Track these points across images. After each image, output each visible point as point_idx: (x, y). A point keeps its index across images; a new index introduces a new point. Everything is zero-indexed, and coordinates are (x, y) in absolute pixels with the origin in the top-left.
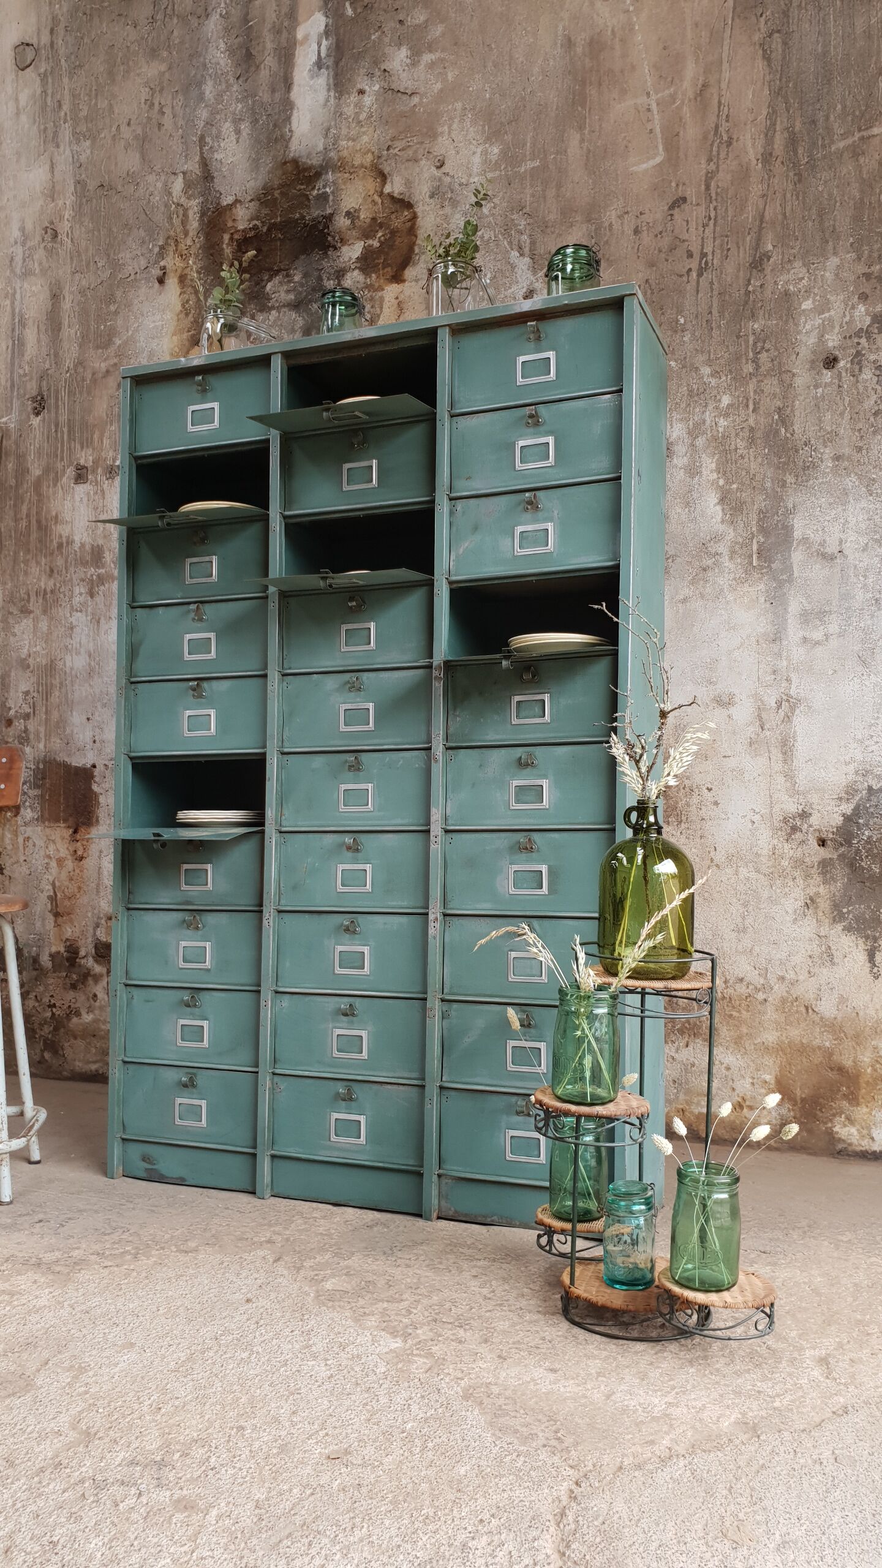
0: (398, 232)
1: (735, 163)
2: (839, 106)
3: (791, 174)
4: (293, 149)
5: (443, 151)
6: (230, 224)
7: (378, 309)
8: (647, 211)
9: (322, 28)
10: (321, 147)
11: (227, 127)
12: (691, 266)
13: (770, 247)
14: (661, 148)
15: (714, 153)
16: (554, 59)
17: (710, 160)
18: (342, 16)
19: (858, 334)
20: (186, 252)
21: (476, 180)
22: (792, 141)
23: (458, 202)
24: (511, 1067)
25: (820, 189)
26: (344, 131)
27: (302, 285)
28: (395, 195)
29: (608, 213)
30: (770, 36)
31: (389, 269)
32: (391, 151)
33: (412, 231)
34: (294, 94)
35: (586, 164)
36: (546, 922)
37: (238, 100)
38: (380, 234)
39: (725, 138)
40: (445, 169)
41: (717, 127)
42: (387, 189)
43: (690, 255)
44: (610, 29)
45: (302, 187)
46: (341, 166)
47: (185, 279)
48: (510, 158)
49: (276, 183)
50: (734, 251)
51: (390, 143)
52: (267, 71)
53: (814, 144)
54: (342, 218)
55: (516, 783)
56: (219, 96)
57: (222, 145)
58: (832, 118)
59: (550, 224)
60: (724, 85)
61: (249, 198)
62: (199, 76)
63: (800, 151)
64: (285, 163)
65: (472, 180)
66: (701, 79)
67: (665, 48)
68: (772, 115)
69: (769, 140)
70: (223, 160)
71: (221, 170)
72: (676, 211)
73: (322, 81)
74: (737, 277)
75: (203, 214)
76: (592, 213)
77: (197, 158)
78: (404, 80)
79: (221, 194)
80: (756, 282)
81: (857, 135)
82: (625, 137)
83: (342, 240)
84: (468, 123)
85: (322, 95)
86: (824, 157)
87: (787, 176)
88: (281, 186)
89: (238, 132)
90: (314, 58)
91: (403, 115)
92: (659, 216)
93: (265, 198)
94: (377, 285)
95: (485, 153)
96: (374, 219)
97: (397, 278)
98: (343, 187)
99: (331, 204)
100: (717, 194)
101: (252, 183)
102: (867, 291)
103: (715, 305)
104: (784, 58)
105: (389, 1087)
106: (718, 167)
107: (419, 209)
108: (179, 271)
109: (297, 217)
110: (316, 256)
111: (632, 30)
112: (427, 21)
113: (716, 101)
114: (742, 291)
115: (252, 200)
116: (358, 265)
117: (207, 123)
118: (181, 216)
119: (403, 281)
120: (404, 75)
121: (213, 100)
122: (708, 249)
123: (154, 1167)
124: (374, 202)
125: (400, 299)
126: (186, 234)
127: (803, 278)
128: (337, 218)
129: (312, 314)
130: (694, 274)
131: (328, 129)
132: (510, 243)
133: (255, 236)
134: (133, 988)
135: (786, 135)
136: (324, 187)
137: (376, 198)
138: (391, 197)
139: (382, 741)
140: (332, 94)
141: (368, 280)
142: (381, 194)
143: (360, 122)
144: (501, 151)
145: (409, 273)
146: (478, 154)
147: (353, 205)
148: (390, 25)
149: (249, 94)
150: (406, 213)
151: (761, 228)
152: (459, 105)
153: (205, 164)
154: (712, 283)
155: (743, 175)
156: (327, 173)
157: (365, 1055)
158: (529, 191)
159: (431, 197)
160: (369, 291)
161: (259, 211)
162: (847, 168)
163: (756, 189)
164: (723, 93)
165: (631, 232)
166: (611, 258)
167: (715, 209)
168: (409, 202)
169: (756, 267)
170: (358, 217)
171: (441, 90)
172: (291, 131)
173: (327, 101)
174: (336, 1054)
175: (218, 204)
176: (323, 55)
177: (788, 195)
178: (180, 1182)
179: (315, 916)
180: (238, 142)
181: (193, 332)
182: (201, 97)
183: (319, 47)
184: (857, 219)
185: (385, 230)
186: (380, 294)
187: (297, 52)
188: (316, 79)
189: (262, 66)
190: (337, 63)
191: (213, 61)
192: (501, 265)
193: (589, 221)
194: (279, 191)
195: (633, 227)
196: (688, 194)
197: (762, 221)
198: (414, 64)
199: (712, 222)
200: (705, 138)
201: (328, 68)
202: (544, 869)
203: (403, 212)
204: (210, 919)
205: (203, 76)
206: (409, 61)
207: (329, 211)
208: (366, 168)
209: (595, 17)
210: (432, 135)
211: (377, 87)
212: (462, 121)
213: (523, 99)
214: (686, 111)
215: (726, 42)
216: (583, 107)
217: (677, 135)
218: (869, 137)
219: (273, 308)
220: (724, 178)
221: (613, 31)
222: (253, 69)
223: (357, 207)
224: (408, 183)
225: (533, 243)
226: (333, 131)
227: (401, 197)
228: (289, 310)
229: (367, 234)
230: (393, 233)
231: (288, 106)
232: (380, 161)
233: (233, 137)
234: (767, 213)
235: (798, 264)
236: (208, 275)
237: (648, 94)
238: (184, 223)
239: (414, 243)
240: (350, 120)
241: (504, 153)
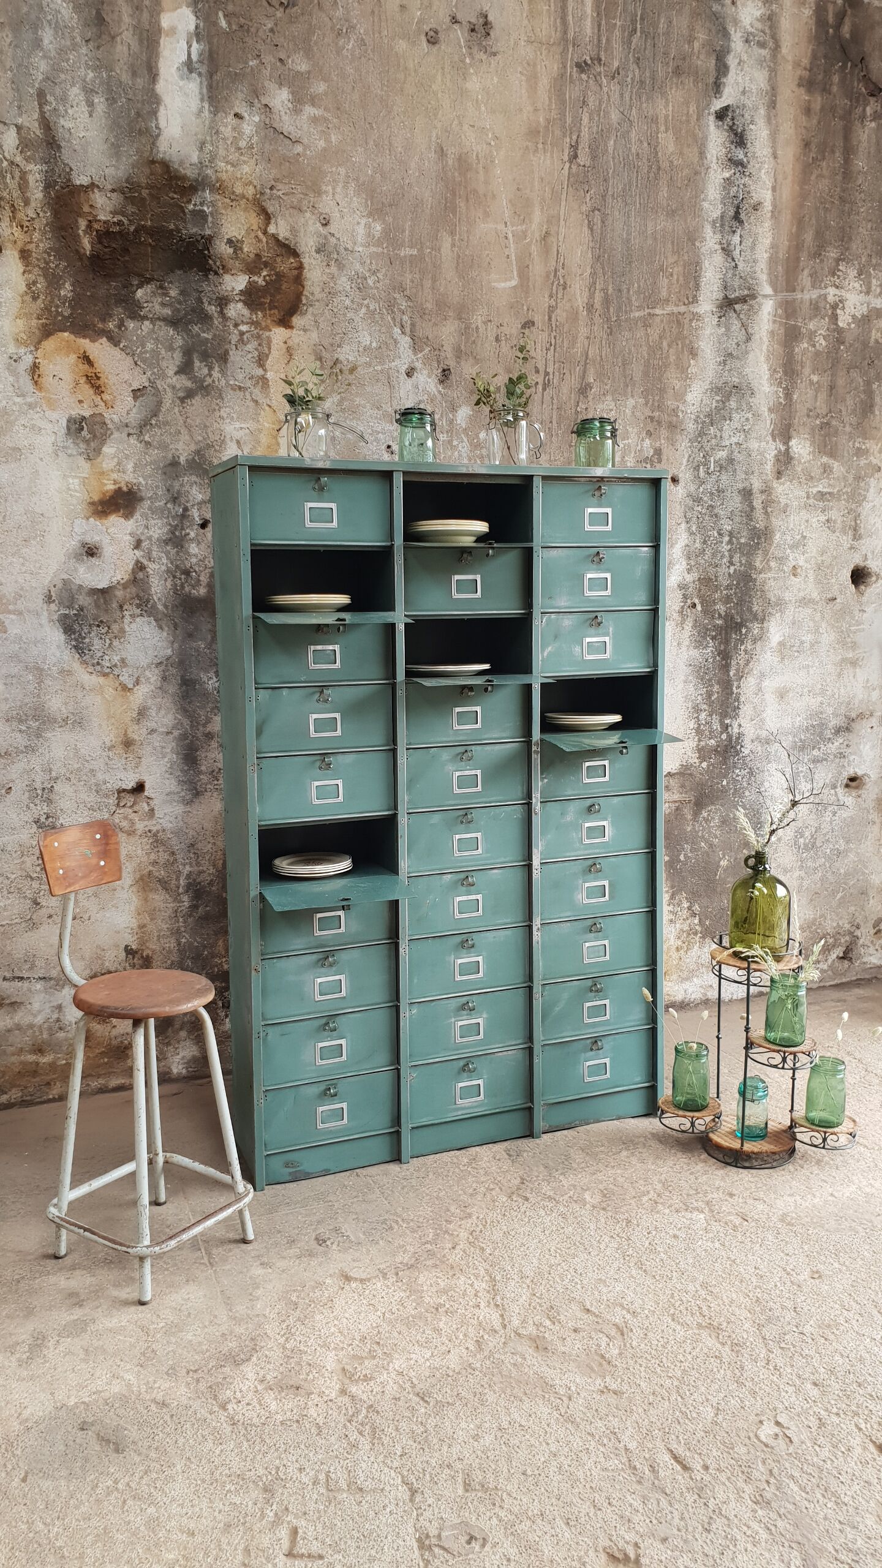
0: (283, 276)
1: (568, 305)
2: (636, 285)
3: (606, 326)
4: (162, 149)
5: (327, 210)
6: (86, 209)
7: (266, 350)
8: (505, 324)
9: (192, 28)
10: (195, 159)
11: (75, 93)
12: (538, 380)
13: (592, 381)
14: (515, 273)
15: (554, 291)
16: (429, 162)
17: (551, 296)
18: (215, 24)
19: (646, 460)
20: (27, 224)
21: (360, 249)
22: (606, 301)
23: (344, 266)
24: (587, 1021)
25: (624, 344)
26: (222, 152)
27: (180, 303)
28: (280, 238)
29: (475, 317)
30: (593, 211)
31: (276, 311)
32: (275, 191)
33: (298, 279)
34: (160, 87)
35: (457, 268)
36: (608, 920)
37: (88, 67)
38: (265, 273)
39: (562, 282)
40: (332, 228)
41: (556, 271)
42: (272, 229)
43: (537, 371)
44: (475, 154)
45: (176, 196)
46: (219, 188)
47: (30, 256)
48: (391, 238)
49: (144, 181)
50: (567, 375)
51: (273, 183)
52: (125, 49)
53: (620, 308)
54: (223, 244)
55: (587, 825)
56: (61, 51)
57: (70, 111)
58: (631, 292)
59: (427, 312)
60: (561, 238)
61: (110, 187)
62: (33, 16)
63: (611, 310)
64: (153, 162)
65: (357, 249)
66: (545, 227)
67: (518, 189)
68: (593, 274)
69: (592, 296)
70: (72, 131)
71: (69, 141)
72: (527, 331)
73: (194, 87)
74: (570, 397)
75: (48, 186)
76: (462, 313)
77: (36, 116)
78: (287, 124)
79: (71, 169)
80: (582, 406)
81: (647, 311)
82: (488, 255)
83: (224, 267)
84: (352, 192)
85: (194, 103)
86: (626, 320)
87: (603, 327)
88: (149, 187)
89: (90, 104)
90: (184, 58)
91: (285, 159)
92: (514, 331)
93: (128, 191)
94: (264, 324)
95: (368, 226)
96: (257, 255)
97: (285, 322)
98: (224, 212)
99: (210, 225)
100: (556, 326)
101: (110, 171)
102: (652, 430)
103: (554, 417)
104: (602, 234)
105: (500, 1054)
106: (556, 304)
107: (306, 261)
108: (20, 244)
109: (172, 226)
110: (195, 276)
111: (492, 162)
112: (309, 72)
113: (555, 249)
114: (573, 411)
115: (113, 191)
116: (243, 298)
117: (48, 78)
118: (17, 179)
119: (291, 327)
120: (285, 118)
121: (53, 54)
122: (550, 370)
123: (298, 1169)
124: (260, 241)
125: (288, 344)
126: (27, 202)
127: (612, 410)
128: (218, 243)
129: (193, 337)
130: (540, 387)
131: (203, 144)
132: (394, 319)
133: (120, 232)
134: (268, 1027)
135: (603, 294)
136: (202, 204)
137: (260, 234)
138: (275, 237)
139: (488, 800)
140: (206, 106)
141: (254, 316)
142: (265, 233)
143: (240, 149)
144: (384, 230)
145: (296, 320)
146: (362, 225)
147: (235, 234)
148: (268, 59)
149: (103, 65)
150: (293, 261)
151: (586, 364)
152: (342, 171)
153: (47, 125)
154: (552, 398)
155: (574, 316)
156: (204, 190)
157: (481, 1036)
158: (409, 276)
159: (318, 251)
160: (256, 328)
161: (124, 207)
162: (640, 333)
163: (583, 331)
164: (560, 244)
165: (493, 339)
166: (478, 357)
167: (555, 338)
168: (295, 250)
169: (583, 394)
170: (241, 249)
171: (325, 149)
172: (157, 127)
173: (201, 111)
174: (459, 1040)
175: (69, 180)
176: (194, 57)
177: (604, 342)
178: (326, 1173)
179: (437, 940)
180: (91, 116)
181: (44, 321)
182: (37, 43)
183: (190, 47)
184: (646, 374)
185: (271, 270)
186: (267, 334)
187: (162, 41)
188: (186, 81)
189: (118, 39)
190: (211, 74)
191: (51, 6)
192: (386, 337)
193: (460, 319)
194: (147, 191)
195: (495, 335)
196: (536, 319)
197: (587, 358)
198: (297, 111)
199: (552, 347)
200: (548, 276)
201: (200, 74)
202: (606, 883)
203: (289, 258)
204: (344, 956)
205: (38, 18)
206: (290, 105)
207: (208, 232)
208: (248, 200)
209: (463, 137)
210: (319, 193)
211: (257, 119)
212: (345, 187)
213: (402, 187)
214: (534, 249)
215: (563, 203)
216: (455, 215)
217: (528, 266)
218: (653, 315)
219: (145, 318)
220: (560, 315)
221: (477, 156)
222: (106, 37)
223: (240, 238)
224: (293, 230)
225: (413, 325)
226: (209, 147)
227: (287, 242)
228: (166, 326)
229: (253, 267)
230: (280, 276)
231: (153, 101)
232: (263, 198)
233: (85, 109)
234: (590, 353)
235: (609, 398)
236: (60, 260)
237: (506, 223)
238: (23, 185)
239: (301, 293)
240: (229, 143)
241: (386, 232)
